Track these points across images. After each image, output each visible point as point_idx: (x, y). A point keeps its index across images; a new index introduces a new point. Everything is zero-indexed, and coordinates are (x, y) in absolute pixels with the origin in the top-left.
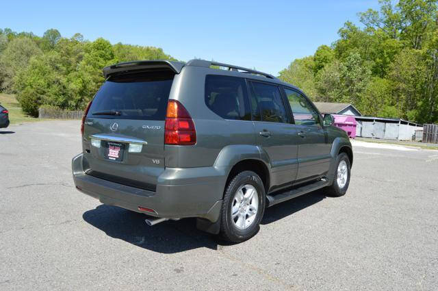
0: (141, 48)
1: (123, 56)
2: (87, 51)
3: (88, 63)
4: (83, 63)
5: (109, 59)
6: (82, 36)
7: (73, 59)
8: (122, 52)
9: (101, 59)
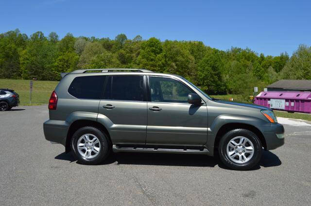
0: (186, 42)
1: (170, 50)
2: (143, 48)
3: (143, 57)
4: (140, 57)
5: (158, 53)
6: (141, 38)
7: (134, 55)
8: (169, 46)
9: (153, 54)
